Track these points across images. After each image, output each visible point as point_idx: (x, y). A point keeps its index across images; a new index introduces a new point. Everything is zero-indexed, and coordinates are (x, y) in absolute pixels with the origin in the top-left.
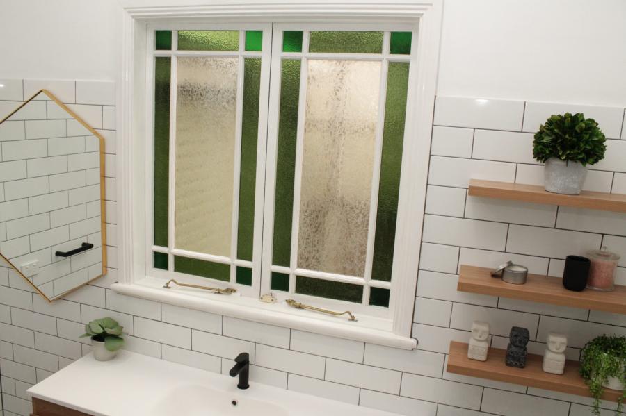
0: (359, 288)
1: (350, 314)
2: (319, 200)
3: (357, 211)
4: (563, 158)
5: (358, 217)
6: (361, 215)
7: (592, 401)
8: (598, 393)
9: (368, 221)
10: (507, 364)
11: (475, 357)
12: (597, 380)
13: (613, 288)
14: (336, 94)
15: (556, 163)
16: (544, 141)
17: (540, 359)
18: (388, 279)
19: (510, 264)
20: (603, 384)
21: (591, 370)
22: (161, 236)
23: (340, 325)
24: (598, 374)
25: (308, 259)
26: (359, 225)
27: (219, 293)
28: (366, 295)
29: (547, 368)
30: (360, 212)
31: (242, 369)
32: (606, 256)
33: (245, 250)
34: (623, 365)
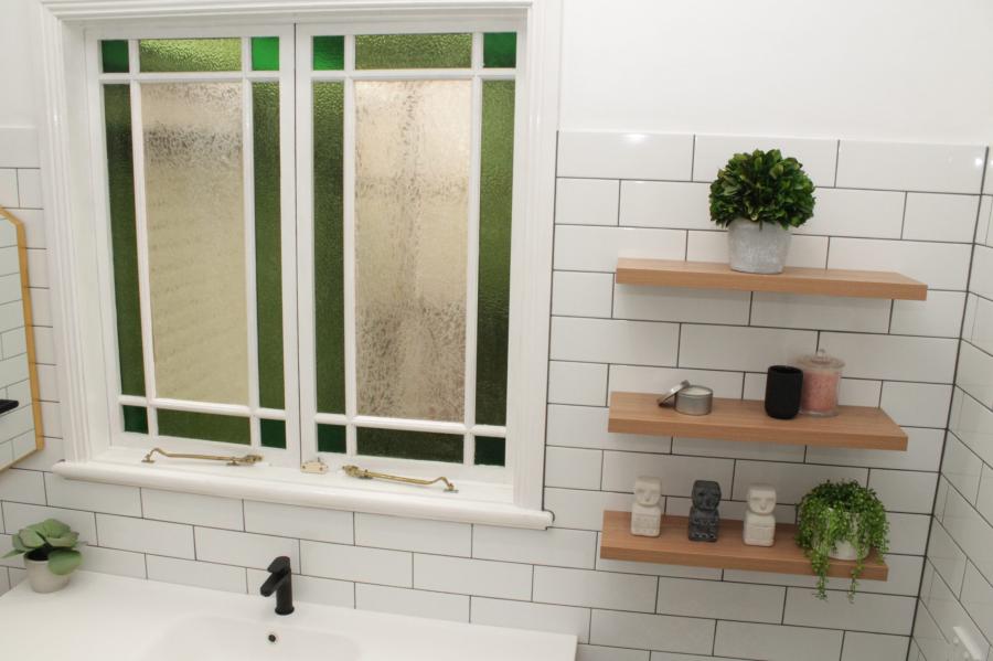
0: (457, 440)
1: (445, 480)
2: (384, 305)
3: (446, 318)
4: (755, 218)
5: (448, 327)
6: (453, 325)
7: (814, 580)
8: (822, 568)
9: (464, 332)
10: (691, 539)
11: (641, 532)
12: (821, 548)
13: (836, 410)
14: (402, 135)
15: (745, 227)
16: (726, 194)
17: (738, 526)
18: (502, 422)
19: (686, 385)
20: (830, 554)
21: (811, 536)
22: (132, 378)
23: (432, 500)
24: (822, 539)
25: (373, 399)
26: (450, 341)
27: (234, 464)
28: (469, 449)
29: (749, 539)
30: (451, 320)
31: (280, 583)
32: (825, 363)
33: (272, 392)
34: (855, 523)
